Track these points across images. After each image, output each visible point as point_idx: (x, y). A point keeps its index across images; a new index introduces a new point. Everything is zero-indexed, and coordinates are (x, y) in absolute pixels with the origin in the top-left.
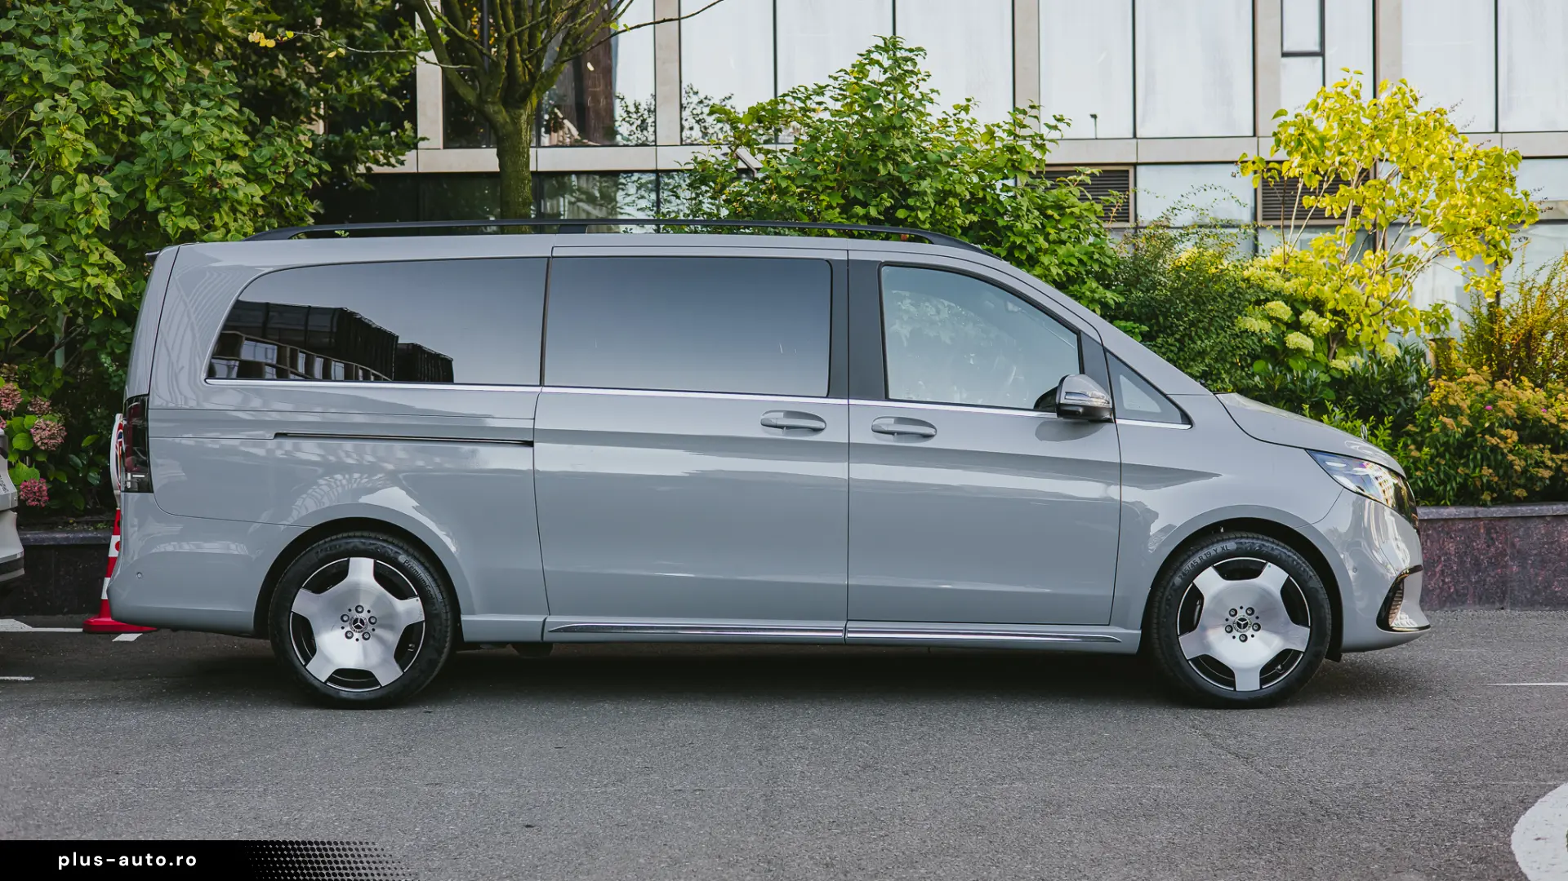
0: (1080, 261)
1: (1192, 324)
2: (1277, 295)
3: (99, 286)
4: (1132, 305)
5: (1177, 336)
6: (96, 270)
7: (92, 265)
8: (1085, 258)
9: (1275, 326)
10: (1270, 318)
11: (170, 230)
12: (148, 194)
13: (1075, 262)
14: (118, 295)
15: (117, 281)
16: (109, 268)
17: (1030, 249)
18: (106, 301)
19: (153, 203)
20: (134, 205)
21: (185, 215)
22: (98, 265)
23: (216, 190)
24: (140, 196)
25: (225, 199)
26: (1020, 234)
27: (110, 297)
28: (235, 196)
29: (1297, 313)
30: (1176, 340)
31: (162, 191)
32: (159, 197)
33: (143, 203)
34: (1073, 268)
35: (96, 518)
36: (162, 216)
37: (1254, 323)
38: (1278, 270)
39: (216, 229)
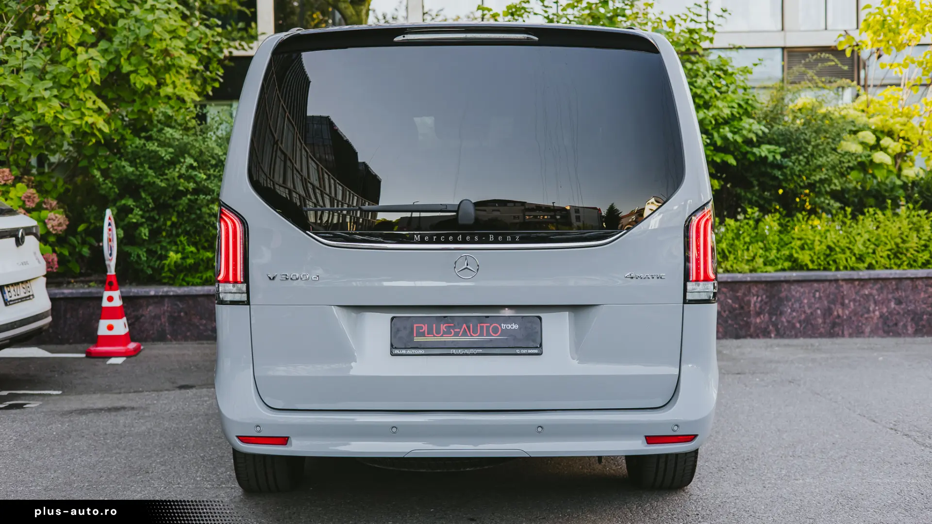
0: (740, 105)
1: (814, 147)
2: (865, 127)
3: (93, 124)
4: (774, 133)
5: (806, 155)
6: (91, 113)
7: (88, 109)
8: (742, 103)
9: (865, 148)
10: (862, 143)
11: (138, 86)
12: (122, 60)
13: (736, 106)
14: (106, 129)
15: (104, 120)
16: (99, 111)
17: (707, 97)
18: (97, 133)
19: (126, 68)
20: (112, 69)
21: (146, 76)
22: (92, 109)
23: (168, 59)
24: (117, 62)
25: (174, 65)
26: (699, 87)
27: (100, 130)
28: (180, 63)
29: (878, 140)
30: (804, 157)
31: (133, 59)
32: (130, 64)
33: (119, 67)
34: (736, 110)
35: (87, 279)
36: (132, 77)
37: (851, 146)
38: (863, 111)
39: (167, 85)
